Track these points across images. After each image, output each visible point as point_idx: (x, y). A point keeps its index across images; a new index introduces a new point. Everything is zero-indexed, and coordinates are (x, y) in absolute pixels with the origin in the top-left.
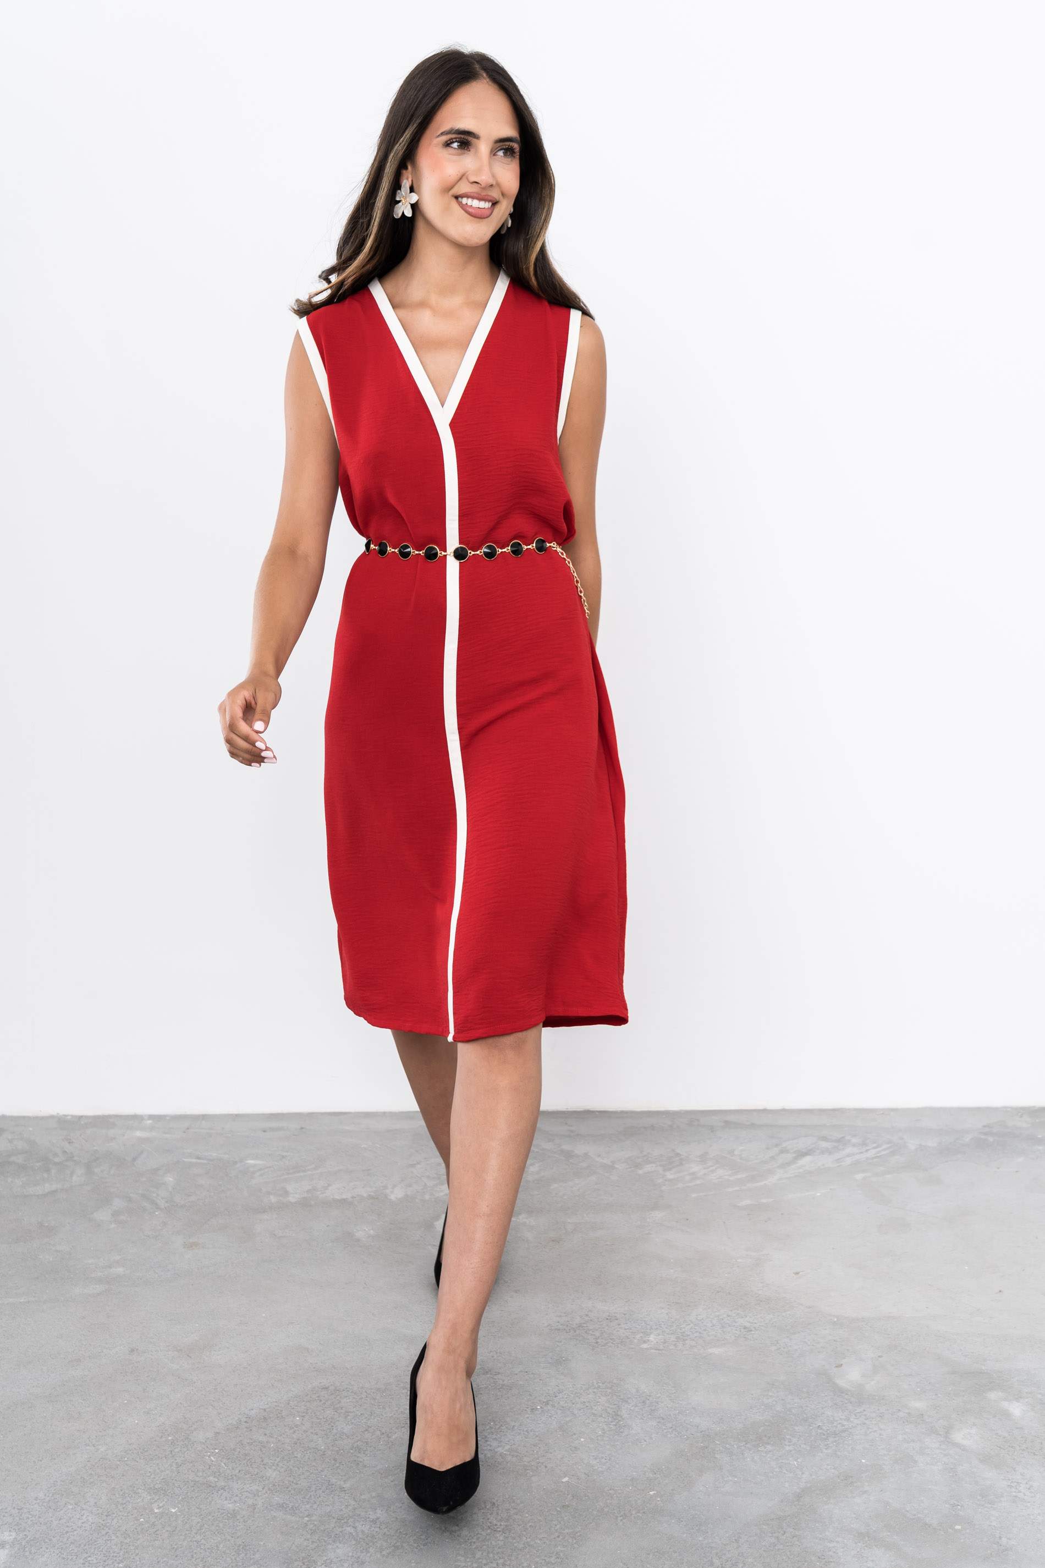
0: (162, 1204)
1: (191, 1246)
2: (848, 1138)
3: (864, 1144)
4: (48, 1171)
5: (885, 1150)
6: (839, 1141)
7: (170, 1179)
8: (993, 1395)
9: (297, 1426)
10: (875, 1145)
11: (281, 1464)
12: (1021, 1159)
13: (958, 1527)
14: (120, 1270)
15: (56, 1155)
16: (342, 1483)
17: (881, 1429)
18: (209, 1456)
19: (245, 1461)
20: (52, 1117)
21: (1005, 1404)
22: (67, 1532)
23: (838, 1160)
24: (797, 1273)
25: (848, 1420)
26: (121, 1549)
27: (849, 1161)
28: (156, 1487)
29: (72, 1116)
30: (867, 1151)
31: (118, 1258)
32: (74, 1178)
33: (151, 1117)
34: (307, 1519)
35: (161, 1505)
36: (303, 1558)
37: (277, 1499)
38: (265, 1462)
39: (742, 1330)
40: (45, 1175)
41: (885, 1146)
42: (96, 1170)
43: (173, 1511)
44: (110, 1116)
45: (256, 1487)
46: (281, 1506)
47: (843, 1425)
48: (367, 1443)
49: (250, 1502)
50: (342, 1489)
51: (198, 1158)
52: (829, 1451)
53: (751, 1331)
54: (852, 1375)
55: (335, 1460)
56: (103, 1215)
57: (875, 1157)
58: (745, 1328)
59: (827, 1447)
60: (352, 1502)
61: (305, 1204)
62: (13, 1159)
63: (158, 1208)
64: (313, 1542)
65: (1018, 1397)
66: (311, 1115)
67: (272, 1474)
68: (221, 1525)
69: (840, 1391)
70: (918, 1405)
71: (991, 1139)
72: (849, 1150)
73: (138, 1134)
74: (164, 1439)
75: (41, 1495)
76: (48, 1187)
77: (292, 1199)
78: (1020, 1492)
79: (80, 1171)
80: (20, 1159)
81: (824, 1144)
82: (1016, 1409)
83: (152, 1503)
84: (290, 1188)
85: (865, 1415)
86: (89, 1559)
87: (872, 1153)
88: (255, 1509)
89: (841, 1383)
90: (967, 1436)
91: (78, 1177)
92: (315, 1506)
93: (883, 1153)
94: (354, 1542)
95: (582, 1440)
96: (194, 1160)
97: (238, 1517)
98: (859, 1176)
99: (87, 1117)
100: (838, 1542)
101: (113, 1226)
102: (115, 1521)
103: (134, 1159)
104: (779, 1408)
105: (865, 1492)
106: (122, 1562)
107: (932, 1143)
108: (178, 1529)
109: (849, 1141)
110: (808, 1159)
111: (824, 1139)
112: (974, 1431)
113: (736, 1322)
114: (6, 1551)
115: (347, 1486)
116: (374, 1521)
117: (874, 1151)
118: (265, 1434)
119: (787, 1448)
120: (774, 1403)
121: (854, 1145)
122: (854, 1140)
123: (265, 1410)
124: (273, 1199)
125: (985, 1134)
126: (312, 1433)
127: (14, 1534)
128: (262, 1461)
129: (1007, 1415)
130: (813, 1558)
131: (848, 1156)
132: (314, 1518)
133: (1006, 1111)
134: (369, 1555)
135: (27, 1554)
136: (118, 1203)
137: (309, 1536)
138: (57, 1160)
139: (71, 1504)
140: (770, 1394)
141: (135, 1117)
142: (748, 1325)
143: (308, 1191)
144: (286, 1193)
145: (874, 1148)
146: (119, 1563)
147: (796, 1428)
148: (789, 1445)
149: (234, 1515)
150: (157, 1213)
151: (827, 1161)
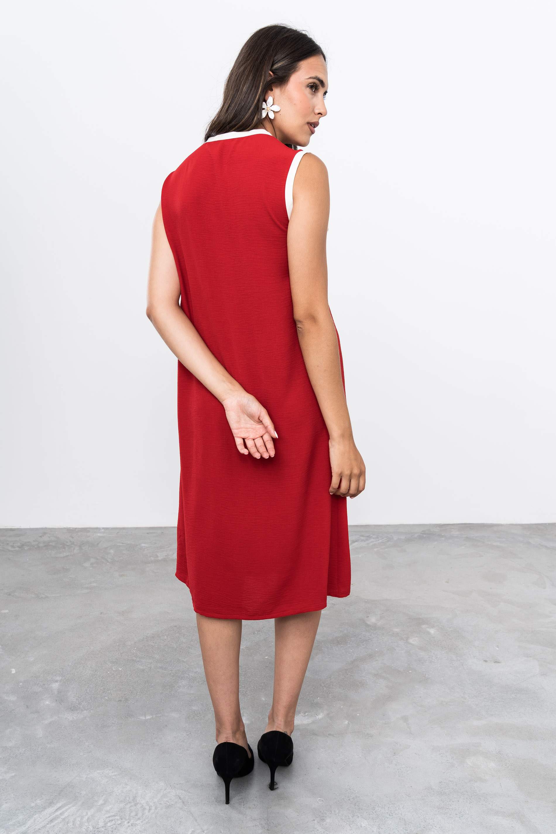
0: (110, 560)
1: (122, 576)
2: (371, 535)
3: (377, 538)
4: (65, 548)
5: (385, 540)
6: (368, 537)
7: (112, 551)
8: (424, 626)
9: (165, 639)
10: (382, 538)
11: (160, 653)
12: (436, 543)
13: (410, 671)
14: (95, 584)
15: (67, 542)
16: (183, 659)
17: (383, 639)
18: (133, 650)
19: (146, 652)
20: (65, 528)
21: (428, 629)
22: (81, 677)
25: (371, 635)
26: (101, 683)
27: (371, 544)
28: (113, 661)
29: (73, 528)
30: (378, 540)
31: (93, 580)
32: (75, 551)
33: (103, 528)
34: (170, 672)
35: (116, 667)
36: (170, 685)
37: (159, 665)
38: (154, 652)
39: (332, 605)
40: (64, 550)
41: (385, 539)
42: (83, 548)
43: (120, 669)
44: (87, 528)
45: (151, 661)
46: (161, 668)
47: (369, 637)
48: (192, 645)
49: (149, 666)
50: (183, 661)
51: (123, 543)
52: (364, 646)
53: (335, 605)
54: (373, 620)
55: (180, 651)
56: (87, 565)
57: (381, 543)
59: (363, 645)
60: (187, 666)
62: (50, 544)
63: (108, 562)
64: (173, 680)
65: (433, 627)
66: (165, 528)
67: (157, 657)
68: (139, 674)
69: (368, 626)
70: (396, 630)
71: (425, 536)
72: (372, 540)
73: (99, 535)
74: (115, 644)
75: (70, 664)
76: (65, 554)
77: (160, 558)
78: (433, 659)
80: (53, 544)
81: (362, 538)
82: (432, 631)
83: (112, 667)
84: (158, 554)
85: (377, 634)
86: (90, 686)
87: (380, 541)
88: (151, 669)
89: (368, 623)
90: (414, 640)
91: (76, 550)
92: (173, 667)
93: (384, 541)
94: (188, 680)
95: (273, 644)
96: (121, 544)
97: (145, 671)
98: (375, 550)
99: (79, 528)
100: (367, 677)
101: (91, 568)
102: (99, 673)
103: (98, 544)
104: (345, 632)
105: (377, 660)
106: (102, 687)
107: (403, 537)
108: (122, 675)
109: (372, 537)
110: (356, 543)
111: (363, 536)
112: (417, 639)
114: (58, 684)
115: (185, 660)
116: (196, 672)
117: (381, 540)
118: (154, 643)
119: (348, 646)
120: (344, 630)
121: (374, 538)
122: (374, 536)
123: (153, 634)
124: (152, 559)
125: (423, 534)
126: (171, 642)
127: (61, 678)
128: (153, 652)
129: (429, 633)
130: (358, 683)
131: (372, 542)
132: (173, 671)
133: (430, 525)
134: (194, 684)
135: (66, 684)
136: (92, 560)
137: (171, 678)
138: (67, 544)
139: (81, 667)
140: (342, 627)
141: (97, 528)
142: (334, 603)
143: (166, 556)
144: (157, 556)
145: (381, 539)
146: (101, 687)
147: (352, 639)
148: (349, 645)
149: (143, 670)
150: (108, 564)
151: (363, 544)
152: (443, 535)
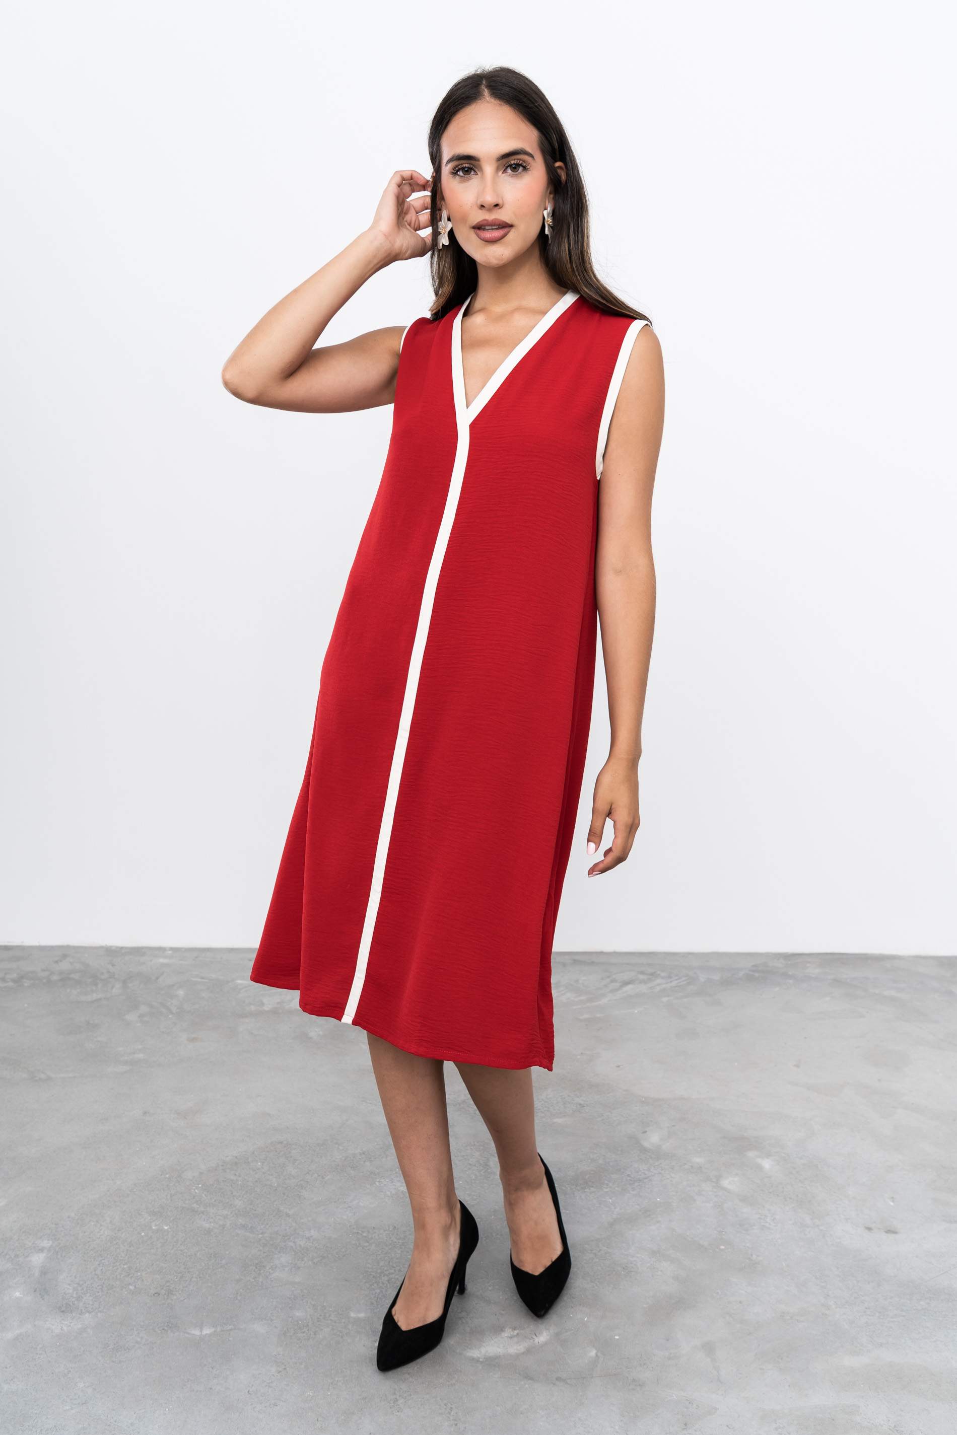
0: (174, 1010)
1: (192, 1040)
2: (659, 972)
3: (670, 977)
4: (96, 985)
5: (683, 981)
6: (652, 974)
7: (181, 993)
8: (751, 1154)
9: (258, 1169)
10: (677, 978)
11: (245, 1196)
12: (777, 989)
13: (722, 1247)
14: (141, 1056)
15: (102, 974)
16: (288, 1210)
17: (672, 1177)
18: (194, 1190)
19: (219, 1194)
20: (102, 947)
21: (759, 1160)
22: (89, 1242)
23: (651, 988)
24: (618, 1066)
25: (649, 1170)
26: (126, 1255)
27: (658, 988)
28: (155, 1210)
29: (117, 947)
30: (671, 982)
31: (140, 1047)
32: (114, 990)
33: (171, 949)
34: (260, 1236)
35: (157, 1224)
36: (257, 1264)
37: (241, 1221)
38: (234, 1194)
39: (578, 1106)
40: (94, 988)
41: (684, 979)
42: (130, 985)
43: (166, 1228)
44: (142, 948)
45: (226, 1212)
46: (243, 1227)
47: (645, 1174)
48: (308, 1182)
49: (221, 1223)
50: (288, 1215)
51: (202, 978)
52: (634, 1192)
53: (584, 1106)
54: (653, 1139)
55: (284, 1194)
56: (132, 1017)
57: (676, 986)
58: (580, 1105)
59: (633, 1189)
60: (294, 1224)
61: (274, 1012)
62: (72, 976)
63: (172, 1013)
64: (264, 1252)
65: (768, 1155)
67: (238, 1203)
68: (199, 1239)
69: (644, 1150)
70: (698, 1160)
71: (757, 975)
72: (659, 981)
73: (162, 960)
74: (163, 1176)
75: (73, 1215)
76: (95, 996)
77: (266, 1008)
78: (767, 1222)
79: (118, 985)
80: (76, 976)
81: (641, 977)
82: (767, 1164)
83: (151, 1222)
84: (265, 1000)
85: (661, 1167)
86: (103, 1261)
87: (674, 983)
88: (224, 1228)
89: (646, 1144)
90: (731, 1183)
91: (117, 989)
92: (267, 1227)
93: (681, 984)
94: (293, 1253)
96: (199, 980)
97: (212, 1233)
98: (665, 999)
99: (126, 948)
100: (637, 1257)
101: (139, 1024)
102: (124, 1234)
103: (157, 978)
104: (601, 1162)
105: (658, 1222)
106: (126, 1264)
107: (716, 977)
108: (168, 1241)
109: (659, 975)
110: (630, 987)
111: (642, 973)
112: (736, 1179)
113: (573, 1100)
114: (44, 1255)
115: (291, 1212)
116: (309, 1238)
117: (676, 982)
118: (235, 1175)
119: (605, 1190)
120: (598, 1158)
121: (663, 978)
122: (663, 974)
123: (236, 1157)
124: (253, 1008)
125: (753, 971)
126: (269, 1174)
127: (51, 1242)
128: (232, 1193)
129: (760, 1168)
130: (619, 1269)
131: (659, 985)
132: (266, 1235)
133: (768, 955)
134: (303, 1262)
135: (59, 1257)
136: (144, 1009)
137: (261, 1248)
138: (103, 977)
139: (93, 1222)
140: (595, 1151)
141: (161, 949)
142: (582, 1102)
143: (278, 1003)
144: (263, 1004)
145: (676, 980)
146: (124, 1265)
147: (612, 1176)
148: (607, 1188)
149: (209, 1232)
150: (170, 1016)
151: (643, 988)
152: (790, 973)
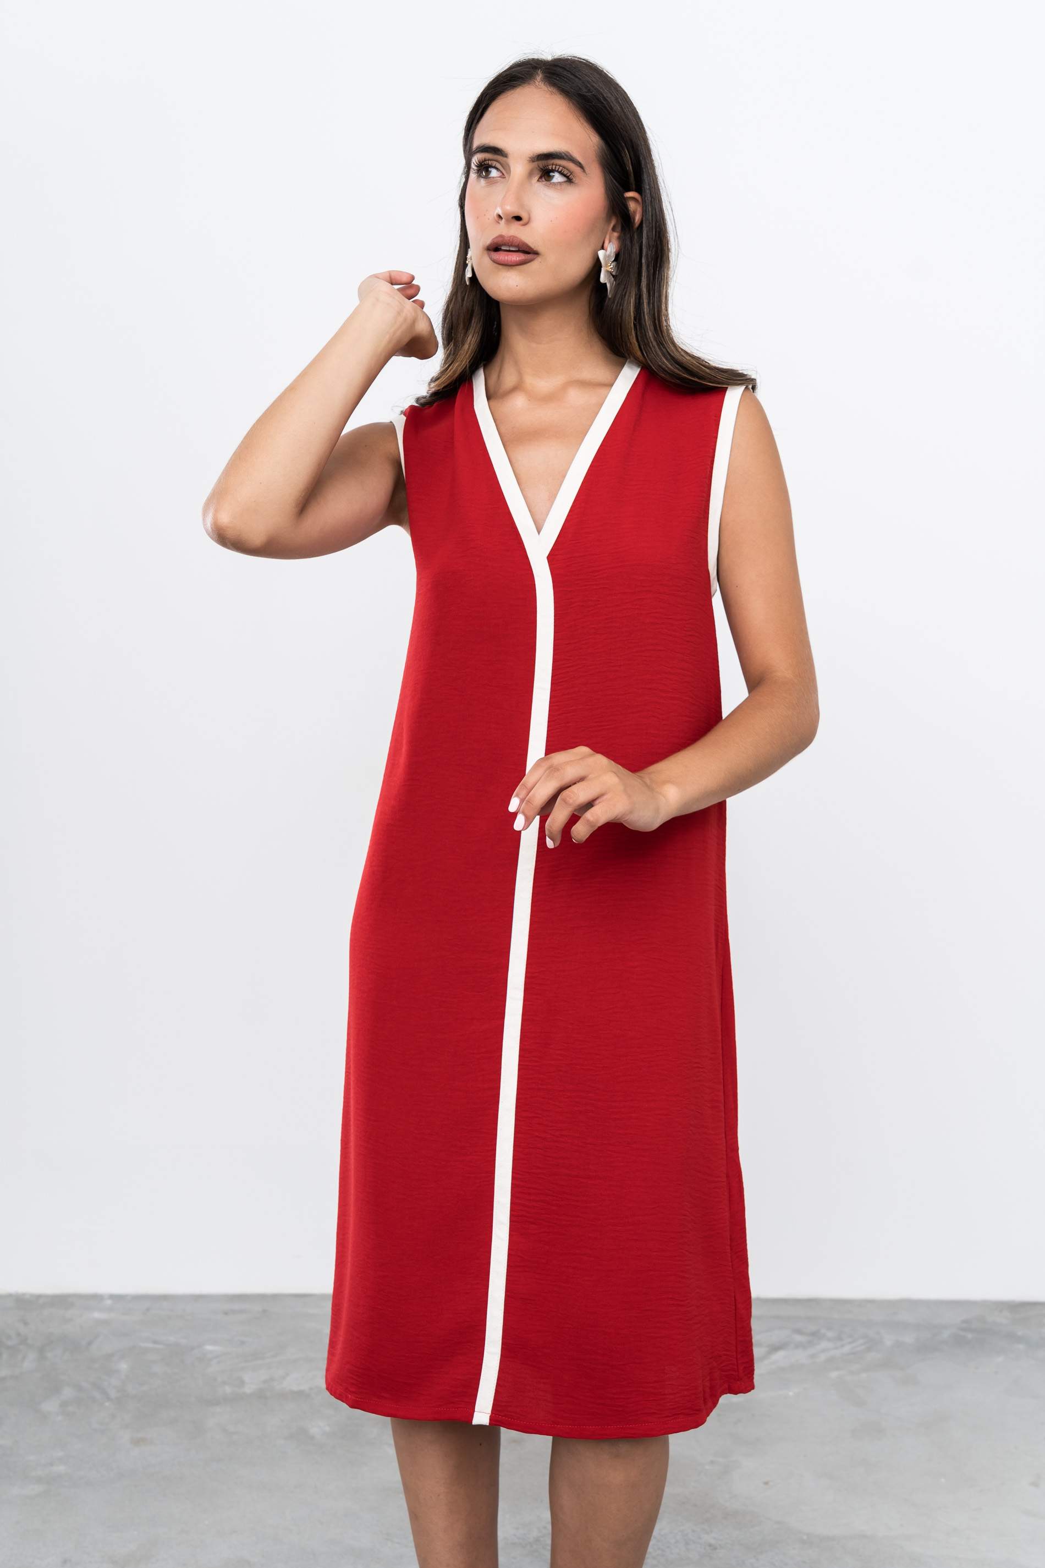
0: (113, 1394)
1: (137, 1442)
2: (823, 1331)
3: (839, 1338)
5: (860, 1345)
6: (814, 1334)
7: (124, 1366)
10: (850, 1339)
14: (61, 1468)
15: (9, 1337)
20: (10, 1295)
23: (813, 1356)
24: (766, 1483)
27: (823, 1357)
29: (32, 1295)
30: (843, 1346)
31: (61, 1454)
32: (26, 1364)
33: (112, 1297)
39: (707, 1548)
41: (861, 1341)
42: (49, 1355)
44: (69, 1296)
51: (155, 1342)
53: (716, 1549)
56: (50, 1406)
57: (850, 1354)
58: (710, 1545)
61: (261, 1395)
63: (109, 1399)
66: (275, 1297)
71: (970, 1336)
72: (824, 1344)
73: (97, 1315)
77: (248, 1389)
79: (32, 1355)
81: (798, 1338)
84: (246, 1377)
87: (847, 1349)
93: (857, 1349)
96: (150, 1345)
98: (834, 1374)
99: (46, 1296)
101: (60, 1418)
103: (90, 1343)
107: (909, 1338)
109: (824, 1334)
110: (782, 1353)
111: (799, 1332)
113: (701, 1539)
117: (850, 1346)
121: (830, 1340)
122: (830, 1334)
124: (228, 1389)
125: (964, 1330)
131: (823, 1351)
133: (985, 1304)
136: (68, 1393)
138: (10, 1343)
141: (97, 1298)
142: (713, 1542)
143: (265, 1382)
144: (242, 1383)
145: (850, 1343)
150: (107, 1404)
151: (801, 1356)
152: (1020, 1333)
